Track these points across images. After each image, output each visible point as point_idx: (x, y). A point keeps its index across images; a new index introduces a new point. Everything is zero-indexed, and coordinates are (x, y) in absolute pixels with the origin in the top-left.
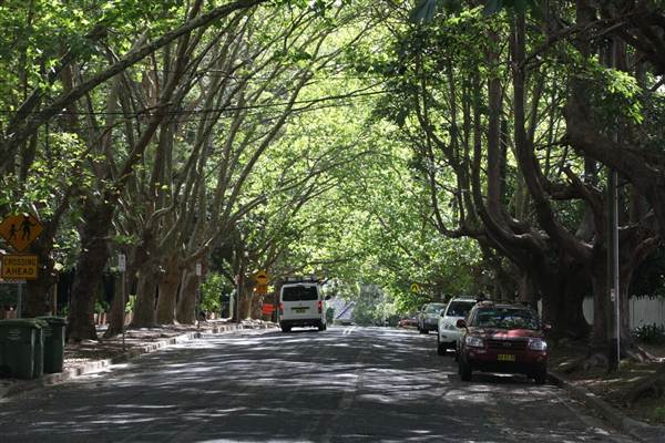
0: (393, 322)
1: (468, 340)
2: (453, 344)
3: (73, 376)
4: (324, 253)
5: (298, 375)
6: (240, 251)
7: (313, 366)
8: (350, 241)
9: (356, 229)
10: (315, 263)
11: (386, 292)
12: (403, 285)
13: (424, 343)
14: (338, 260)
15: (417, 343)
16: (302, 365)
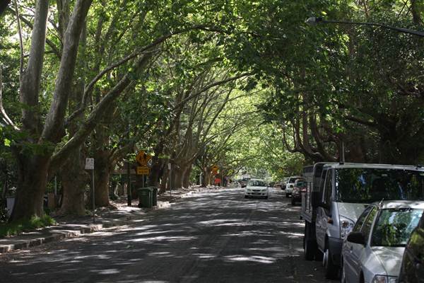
0: (272, 185)
1: (294, 192)
2: (291, 194)
3: (160, 207)
4: (241, 156)
5: (237, 205)
6: (205, 157)
7: (241, 202)
8: (253, 151)
9: (255, 145)
10: (237, 161)
11: (269, 172)
12: (275, 168)
13: (282, 194)
14: (248, 159)
15: (279, 194)
16: (237, 202)
